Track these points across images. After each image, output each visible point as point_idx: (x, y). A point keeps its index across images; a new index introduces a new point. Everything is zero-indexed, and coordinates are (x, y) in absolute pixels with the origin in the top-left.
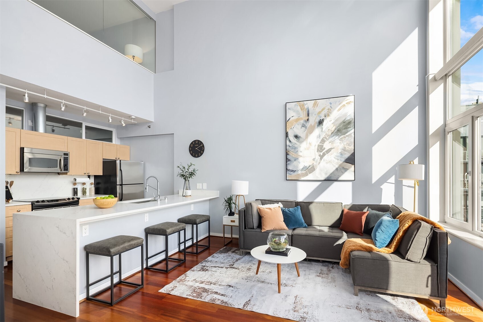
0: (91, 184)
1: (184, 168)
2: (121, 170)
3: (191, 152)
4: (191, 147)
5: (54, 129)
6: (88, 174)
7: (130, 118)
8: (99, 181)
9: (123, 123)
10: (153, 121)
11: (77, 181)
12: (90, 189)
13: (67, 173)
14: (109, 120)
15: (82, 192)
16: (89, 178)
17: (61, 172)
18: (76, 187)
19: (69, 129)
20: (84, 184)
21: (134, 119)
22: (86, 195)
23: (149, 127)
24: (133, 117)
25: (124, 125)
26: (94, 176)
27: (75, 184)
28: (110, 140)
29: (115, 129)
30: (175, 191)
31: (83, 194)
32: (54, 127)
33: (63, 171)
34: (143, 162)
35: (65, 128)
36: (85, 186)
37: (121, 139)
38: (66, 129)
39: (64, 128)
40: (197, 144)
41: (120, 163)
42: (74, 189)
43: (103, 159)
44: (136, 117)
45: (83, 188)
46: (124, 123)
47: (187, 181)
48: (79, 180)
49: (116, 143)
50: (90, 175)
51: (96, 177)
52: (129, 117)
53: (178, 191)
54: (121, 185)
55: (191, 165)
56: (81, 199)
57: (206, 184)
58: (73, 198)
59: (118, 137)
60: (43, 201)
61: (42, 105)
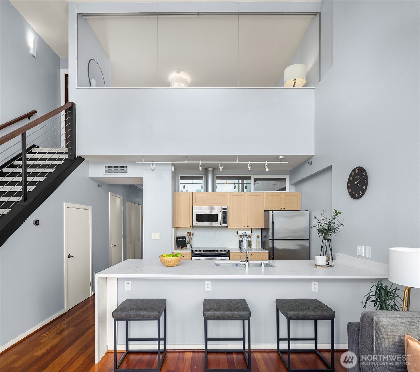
0: (257, 237)
2: (273, 222)
3: (350, 190)
4: (350, 182)
9: (266, 167)
10: (314, 154)
12: (256, 242)
14: (248, 168)
15: (248, 245)
16: (251, 231)
17: (221, 225)
18: (241, 239)
20: (249, 237)
22: (251, 248)
23: (310, 163)
24: (281, 157)
25: (267, 170)
26: (261, 228)
27: (241, 236)
28: (284, 189)
29: (288, 176)
31: (249, 247)
34: (308, 211)
36: (250, 239)
40: (357, 174)
41: (272, 215)
42: (240, 241)
43: (265, 211)
44: (284, 156)
46: (268, 167)
47: (326, 240)
54: (273, 240)
56: (231, 251)
57: (371, 247)
58: (225, 250)
59: (291, 183)
60: (200, 251)
61: (210, 169)
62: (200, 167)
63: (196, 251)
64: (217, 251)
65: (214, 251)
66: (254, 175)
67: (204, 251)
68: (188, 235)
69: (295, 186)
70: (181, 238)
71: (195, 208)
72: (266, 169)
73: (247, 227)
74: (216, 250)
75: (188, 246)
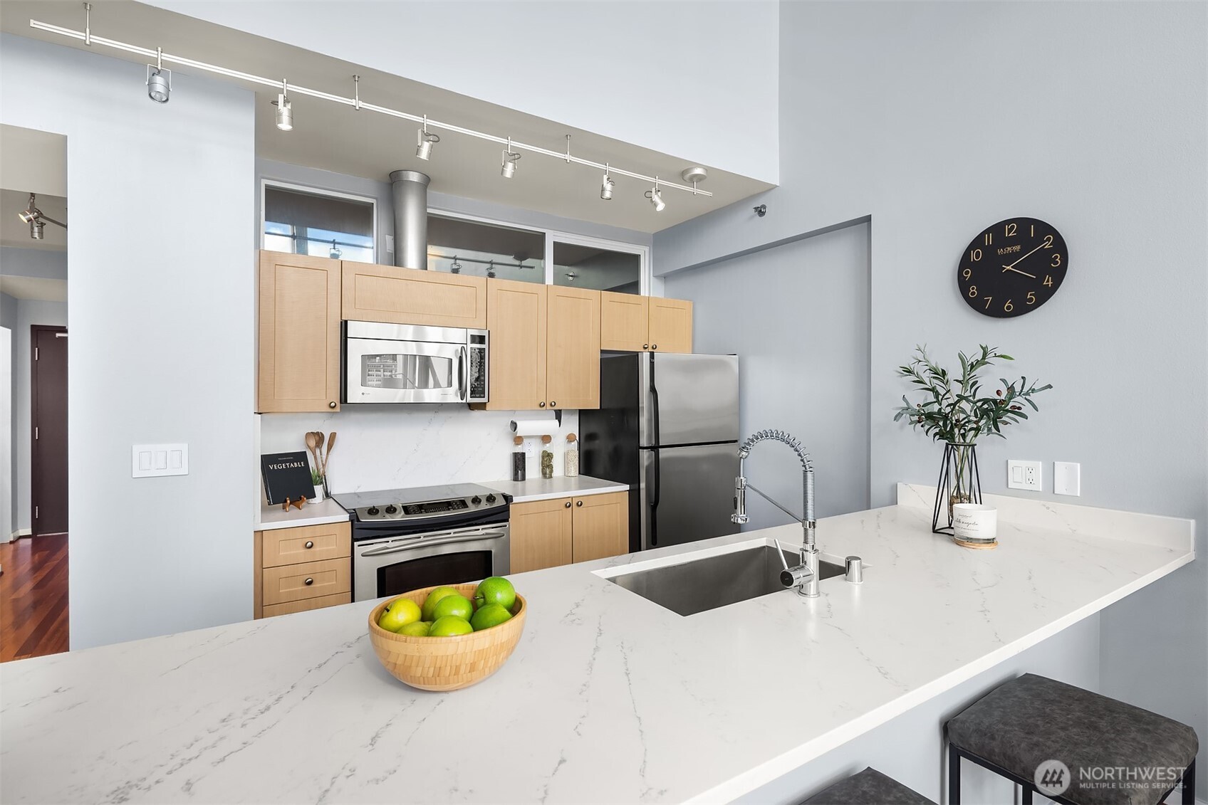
0: (570, 439)
1: (941, 375)
2: (653, 390)
3: (973, 289)
4: (973, 266)
5: (492, 271)
6: (551, 405)
7: (687, 176)
8: (594, 427)
9: (656, 198)
10: (775, 181)
11: (521, 431)
12: (566, 455)
13: (485, 404)
15: (541, 468)
16: (557, 421)
17: (464, 401)
18: (519, 449)
19: (532, 267)
20: (546, 439)
21: (700, 178)
22: (551, 477)
23: (761, 211)
24: (698, 171)
26: (580, 410)
27: (518, 440)
29: (647, 249)
30: (878, 486)
31: (544, 474)
32: (494, 266)
33: (470, 400)
34: (737, 357)
35: (521, 267)
36: (548, 447)
37: (667, 278)
38: (523, 269)
39: (519, 266)
40: (1012, 241)
41: (652, 364)
42: (515, 455)
43: (602, 352)
44: (707, 169)
45: (544, 451)
46: (661, 198)
47: (962, 448)
48: (524, 427)
49: (650, 294)
50: (560, 411)
51: (584, 415)
52: (683, 173)
53: (894, 489)
54: (655, 448)
55: (984, 357)
56: (515, 500)
57: (1079, 465)
58: (491, 498)
59: (657, 274)
60: (391, 510)
61: (414, 177)
62: (422, 140)
63: (373, 511)
64: (463, 503)
65: (448, 505)
66: (559, 233)
67: (407, 510)
68: (312, 443)
69: (665, 282)
70: (285, 462)
71: (353, 329)
72: (656, 205)
73: (549, 407)
74: (456, 502)
75: (318, 489)
